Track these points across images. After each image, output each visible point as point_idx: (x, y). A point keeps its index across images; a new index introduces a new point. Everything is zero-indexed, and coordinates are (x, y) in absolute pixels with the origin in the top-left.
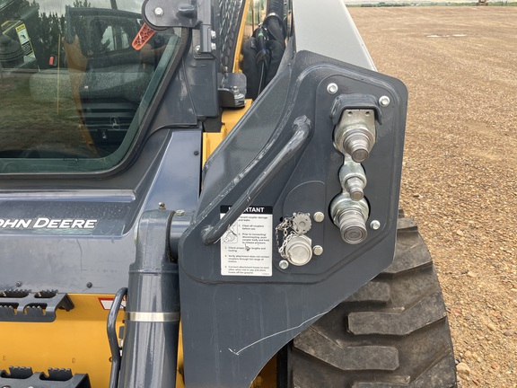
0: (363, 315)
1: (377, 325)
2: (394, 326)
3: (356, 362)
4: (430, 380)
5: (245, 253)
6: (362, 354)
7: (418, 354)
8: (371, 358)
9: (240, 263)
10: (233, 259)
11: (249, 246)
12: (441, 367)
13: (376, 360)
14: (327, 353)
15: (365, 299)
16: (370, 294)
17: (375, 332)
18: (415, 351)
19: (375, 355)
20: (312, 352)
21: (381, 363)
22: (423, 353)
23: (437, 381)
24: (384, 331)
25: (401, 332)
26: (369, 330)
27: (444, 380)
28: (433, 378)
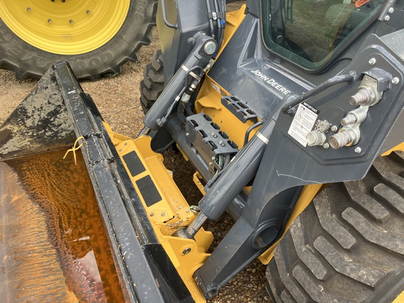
0: (355, 213)
1: (358, 223)
2: (367, 232)
3: (330, 228)
4: (359, 271)
5: (300, 128)
6: (336, 228)
7: (370, 258)
8: (339, 233)
9: (296, 132)
10: (295, 129)
11: (304, 126)
12: (372, 271)
13: (340, 236)
14: (323, 214)
15: (366, 208)
16: (372, 208)
17: (353, 225)
18: (369, 255)
19: (342, 234)
20: (317, 208)
21: (341, 240)
22: (373, 260)
23: (363, 275)
24: (358, 228)
25: (367, 237)
26: (351, 221)
27: (367, 278)
28: (362, 271)
